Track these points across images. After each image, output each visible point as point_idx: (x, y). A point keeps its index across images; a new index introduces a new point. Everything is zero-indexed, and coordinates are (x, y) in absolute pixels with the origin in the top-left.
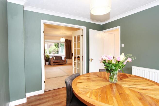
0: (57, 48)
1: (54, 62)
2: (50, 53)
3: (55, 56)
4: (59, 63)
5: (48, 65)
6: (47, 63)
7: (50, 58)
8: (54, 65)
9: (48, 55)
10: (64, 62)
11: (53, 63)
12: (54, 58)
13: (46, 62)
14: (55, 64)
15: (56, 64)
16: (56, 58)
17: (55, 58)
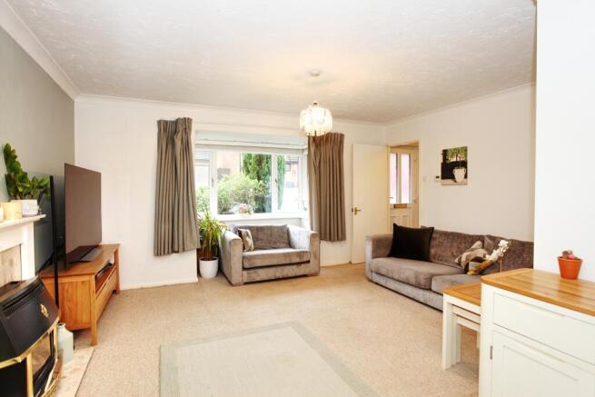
0: (256, 181)
1: (247, 265)
2: (224, 210)
3: (250, 228)
4: (279, 269)
5: (211, 280)
6: (210, 267)
7: (223, 239)
8: (246, 284)
9: (212, 219)
10: (308, 262)
11: (244, 269)
12: (250, 241)
13: (203, 263)
14: (258, 279)
15: (263, 274)
16: (261, 236)
17: (255, 239)
